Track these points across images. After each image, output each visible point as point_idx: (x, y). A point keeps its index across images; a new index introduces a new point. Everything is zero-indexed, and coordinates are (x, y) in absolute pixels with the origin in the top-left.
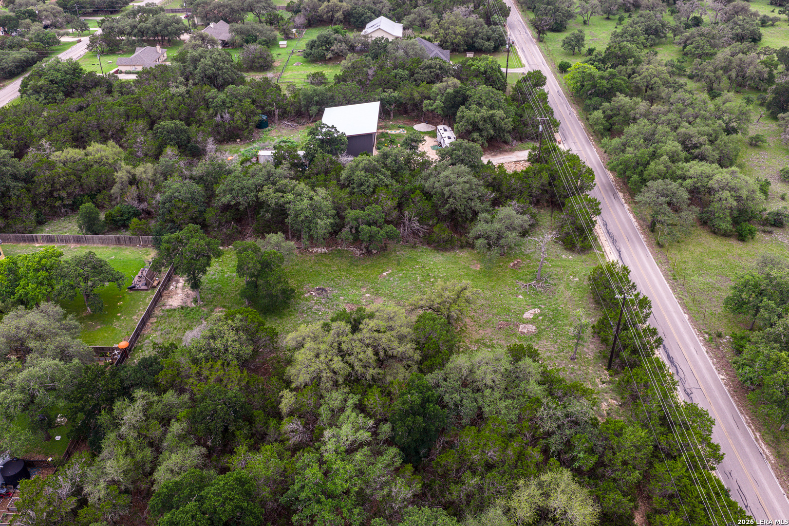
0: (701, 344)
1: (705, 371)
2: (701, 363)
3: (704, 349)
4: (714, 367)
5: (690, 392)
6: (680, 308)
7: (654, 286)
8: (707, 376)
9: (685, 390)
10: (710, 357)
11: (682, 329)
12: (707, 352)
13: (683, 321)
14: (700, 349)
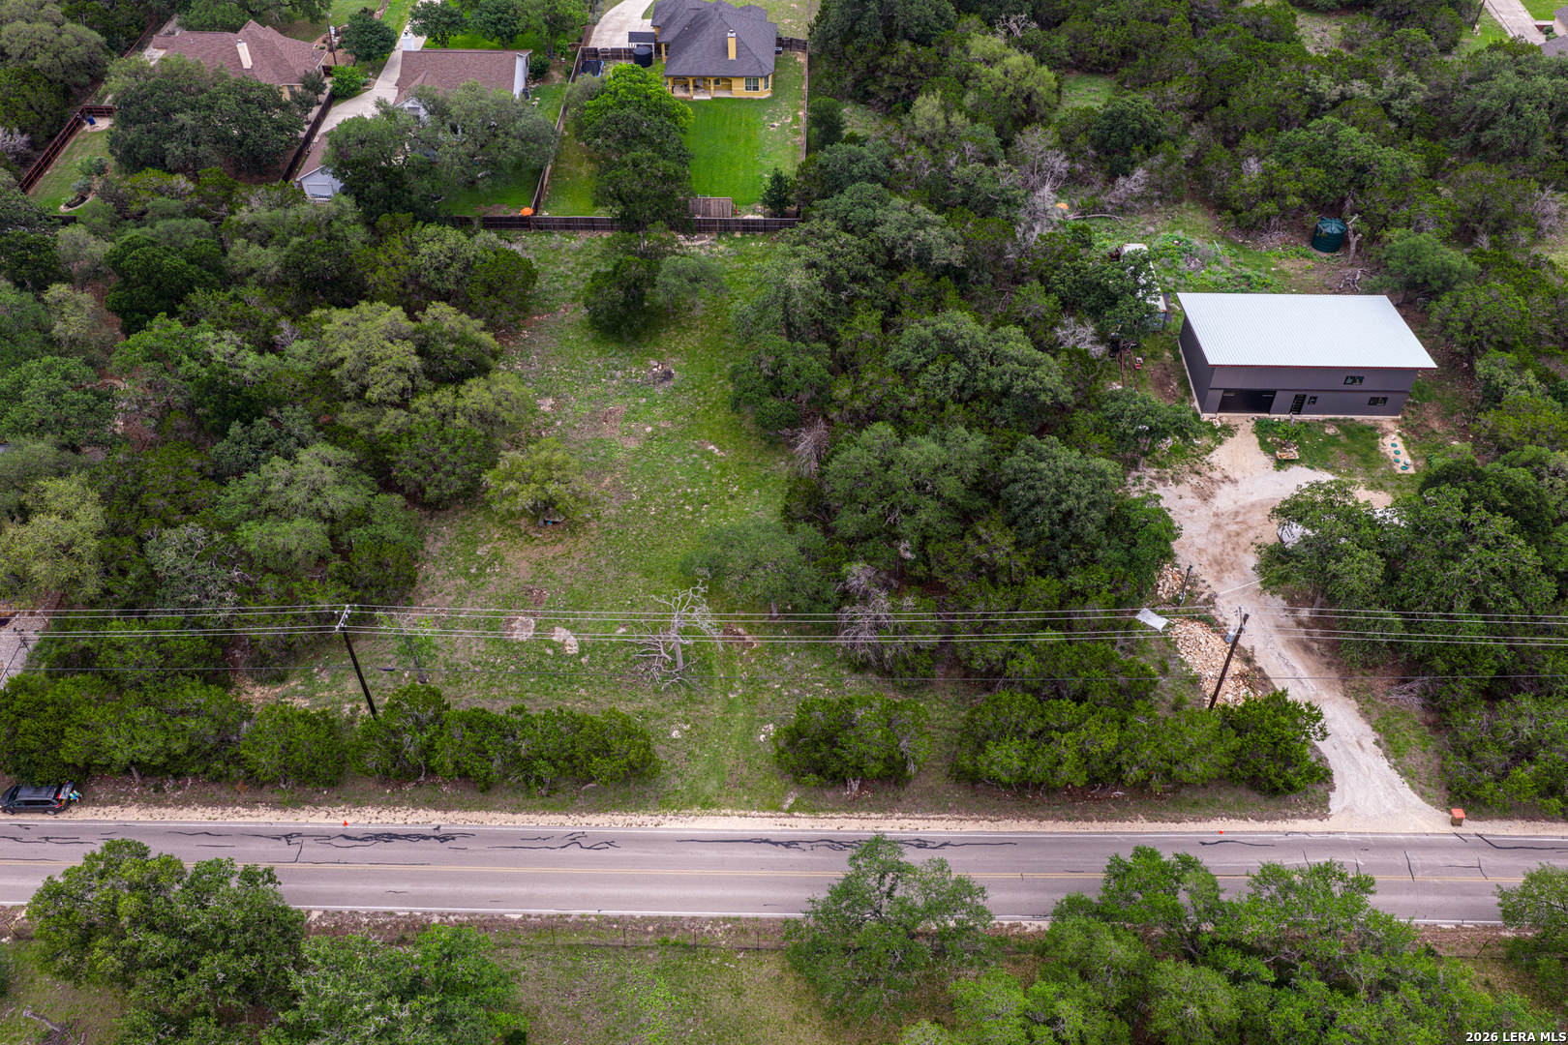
0: (418, 911)
1: (337, 887)
2: (359, 887)
3: (402, 910)
4: (346, 908)
5: (293, 841)
6: (545, 912)
7: (633, 880)
8: (323, 887)
9: (299, 835)
10: (375, 914)
11: (467, 889)
12: (391, 914)
13: (496, 901)
14: (400, 903)
